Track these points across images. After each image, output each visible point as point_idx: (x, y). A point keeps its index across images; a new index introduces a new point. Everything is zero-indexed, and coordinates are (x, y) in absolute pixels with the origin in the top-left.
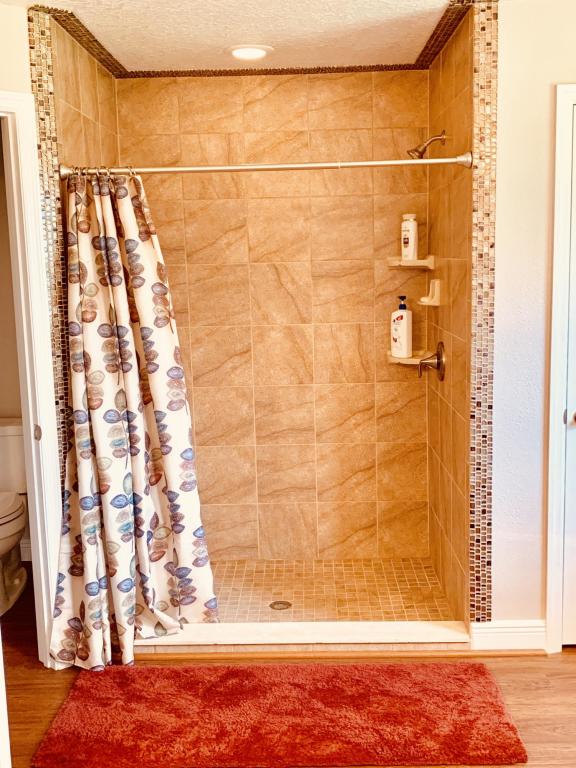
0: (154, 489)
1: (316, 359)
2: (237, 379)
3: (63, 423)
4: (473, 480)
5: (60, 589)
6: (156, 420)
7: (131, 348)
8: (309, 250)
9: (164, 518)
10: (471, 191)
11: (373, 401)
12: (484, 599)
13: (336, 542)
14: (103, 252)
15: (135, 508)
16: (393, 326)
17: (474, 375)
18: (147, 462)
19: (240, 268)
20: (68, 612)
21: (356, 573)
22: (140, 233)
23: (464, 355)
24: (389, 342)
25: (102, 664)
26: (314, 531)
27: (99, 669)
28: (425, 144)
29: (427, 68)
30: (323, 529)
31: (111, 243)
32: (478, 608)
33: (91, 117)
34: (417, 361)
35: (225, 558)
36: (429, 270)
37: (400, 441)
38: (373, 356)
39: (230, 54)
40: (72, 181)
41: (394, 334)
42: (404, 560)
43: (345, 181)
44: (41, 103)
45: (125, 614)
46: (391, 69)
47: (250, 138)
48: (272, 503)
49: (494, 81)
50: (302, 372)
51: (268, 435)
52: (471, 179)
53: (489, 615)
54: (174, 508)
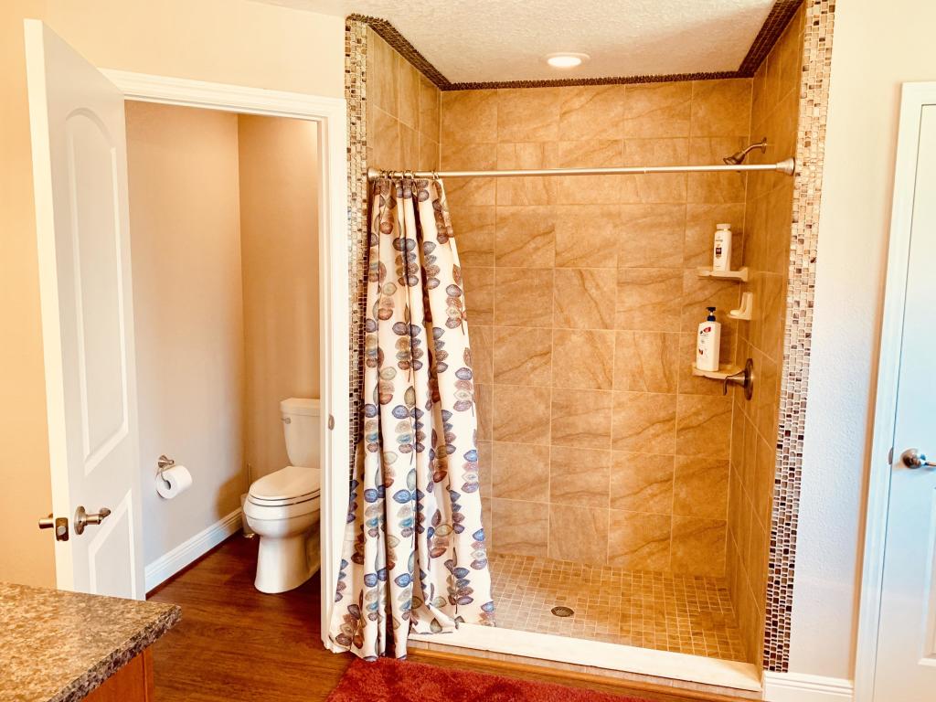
0: (438, 486)
1: (616, 364)
2: (536, 379)
3: (355, 414)
4: (776, 515)
5: (342, 575)
6: (442, 419)
7: (423, 347)
8: (616, 257)
9: (447, 516)
10: (792, 200)
11: (674, 413)
12: (780, 647)
13: (626, 551)
14: (402, 253)
15: (418, 504)
16: (700, 337)
17: (784, 400)
18: (432, 459)
19: (546, 272)
20: (349, 598)
21: (644, 587)
22: (439, 235)
23: (773, 378)
24: (695, 353)
25: (376, 655)
26: (605, 538)
27: (372, 660)
28: (744, 152)
29: (752, 76)
30: (615, 537)
31: (410, 245)
32: (773, 656)
33: (409, 124)
34: (722, 376)
35: (516, 552)
36: (742, 282)
37: (700, 456)
38: (676, 367)
39: (544, 62)
40: (378, 184)
41: (700, 346)
42: (697, 578)
43: (658, 189)
44: (353, 108)
45: (400, 609)
46: (713, 78)
47: (564, 146)
48: (563, 504)
49: (825, 81)
50: (601, 378)
51: (565, 436)
52: (793, 188)
53: (786, 665)
54: (456, 507)
